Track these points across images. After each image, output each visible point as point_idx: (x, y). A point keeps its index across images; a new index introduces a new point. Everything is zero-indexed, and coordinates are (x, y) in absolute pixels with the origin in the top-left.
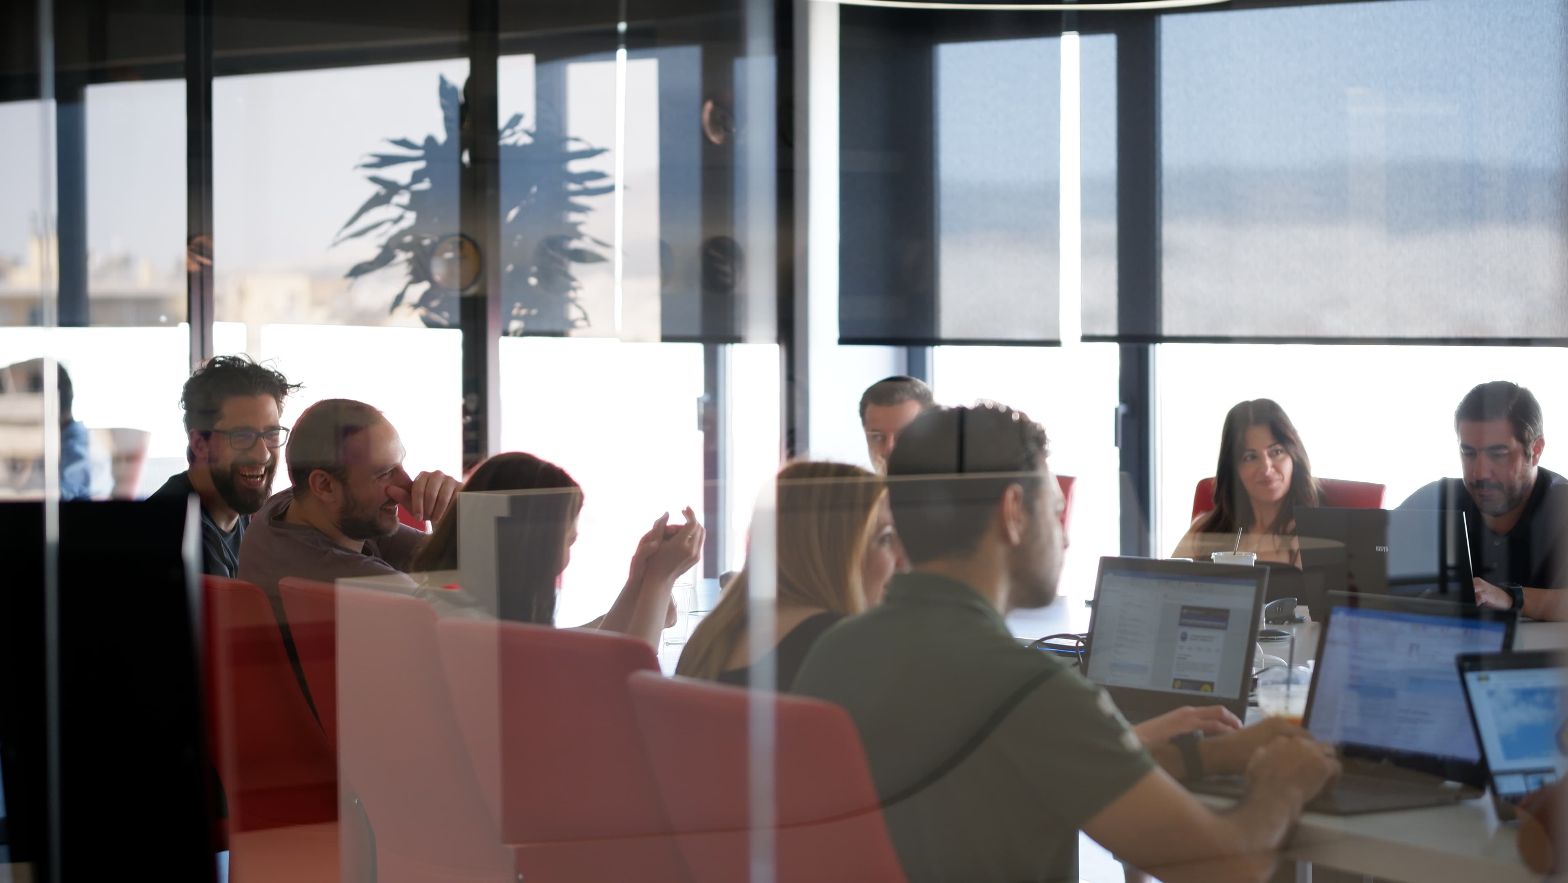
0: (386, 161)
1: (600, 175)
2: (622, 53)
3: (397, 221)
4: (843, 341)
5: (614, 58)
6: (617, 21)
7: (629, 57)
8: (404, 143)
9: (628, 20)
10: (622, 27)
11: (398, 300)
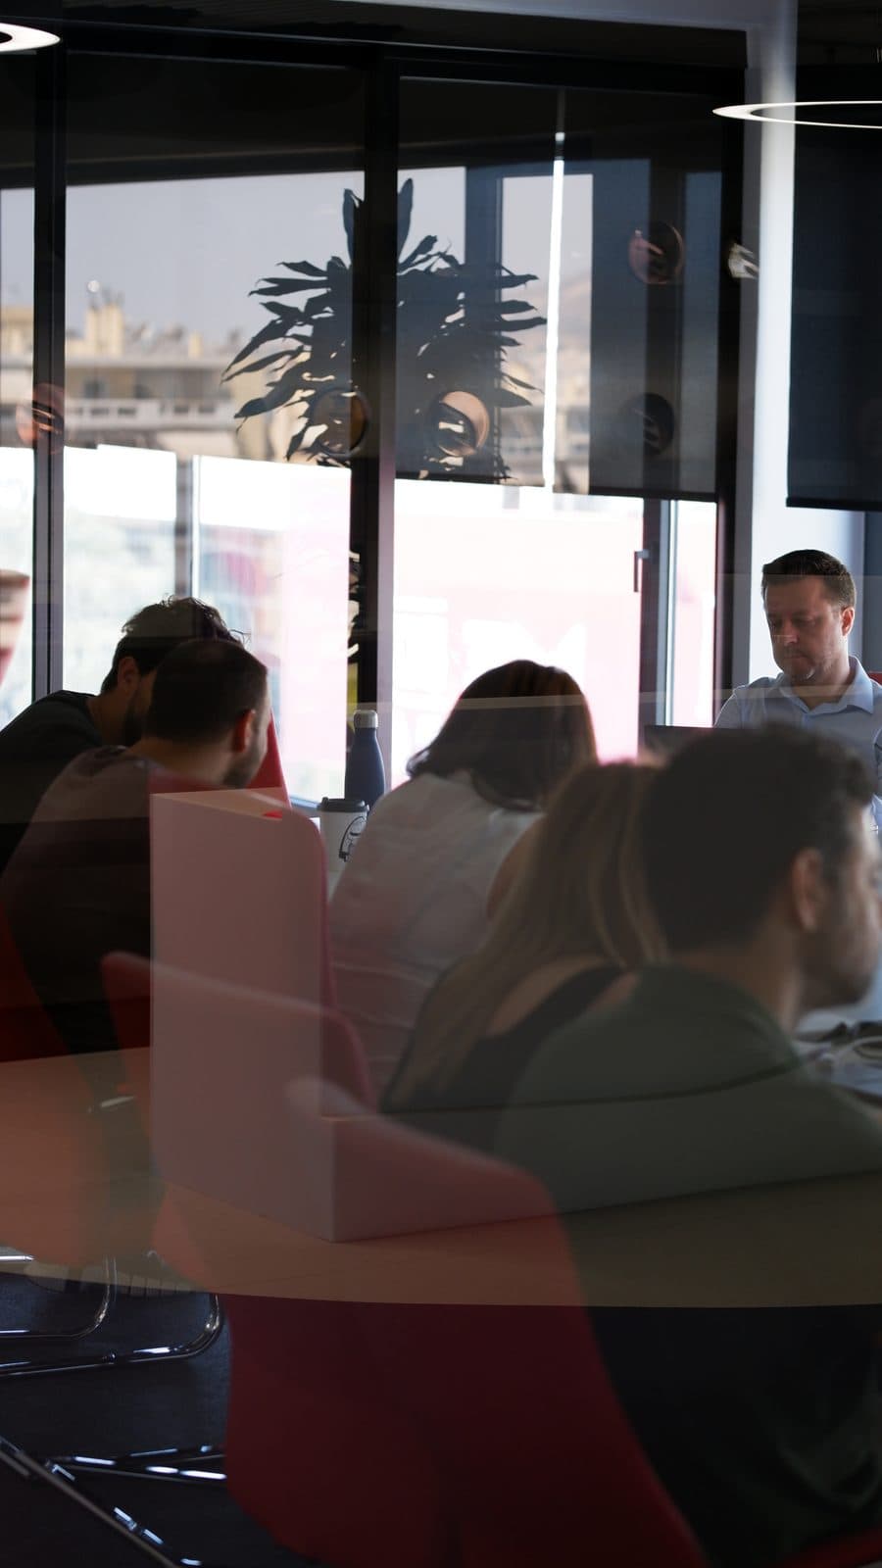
0: (285, 286)
1: (524, 306)
2: (559, 165)
3: (294, 354)
4: (792, 502)
5: (550, 172)
6: (556, 131)
7: (567, 171)
8: (304, 267)
9: (565, 131)
10: (560, 137)
11: (297, 440)
